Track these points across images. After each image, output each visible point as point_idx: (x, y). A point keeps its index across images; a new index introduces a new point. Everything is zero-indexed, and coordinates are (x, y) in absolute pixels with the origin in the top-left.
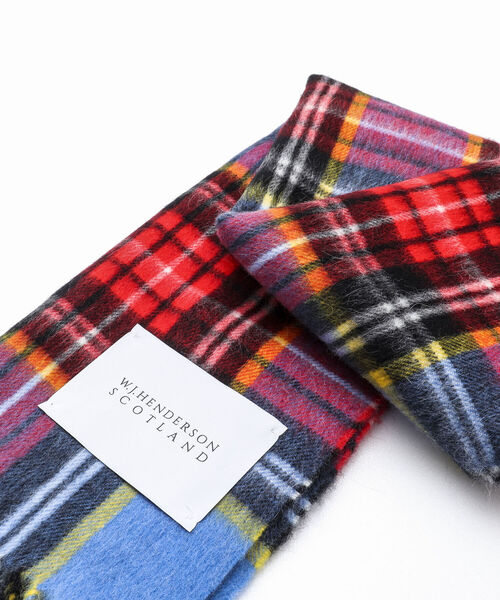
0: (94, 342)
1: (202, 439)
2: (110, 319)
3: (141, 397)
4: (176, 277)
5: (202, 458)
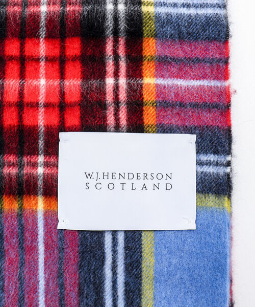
0: (46, 165)
1: (160, 176)
2: (41, 143)
3: (106, 177)
4: (51, 82)
5: (169, 187)
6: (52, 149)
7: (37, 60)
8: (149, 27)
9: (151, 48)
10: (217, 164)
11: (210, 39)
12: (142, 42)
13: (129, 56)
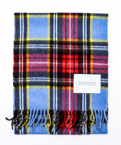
0: (71, 80)
1: (93, 83)
2: (70, 76)
3: (83, 83)
4: (72, 64)
5: (95, 85)
6: (72, 77)
7: (69, 59)
8: (92, 52)
9: (92, 57)
10: (105, 81)
11: (104, 55)
12: (90, 56)
13: (87, 59)
